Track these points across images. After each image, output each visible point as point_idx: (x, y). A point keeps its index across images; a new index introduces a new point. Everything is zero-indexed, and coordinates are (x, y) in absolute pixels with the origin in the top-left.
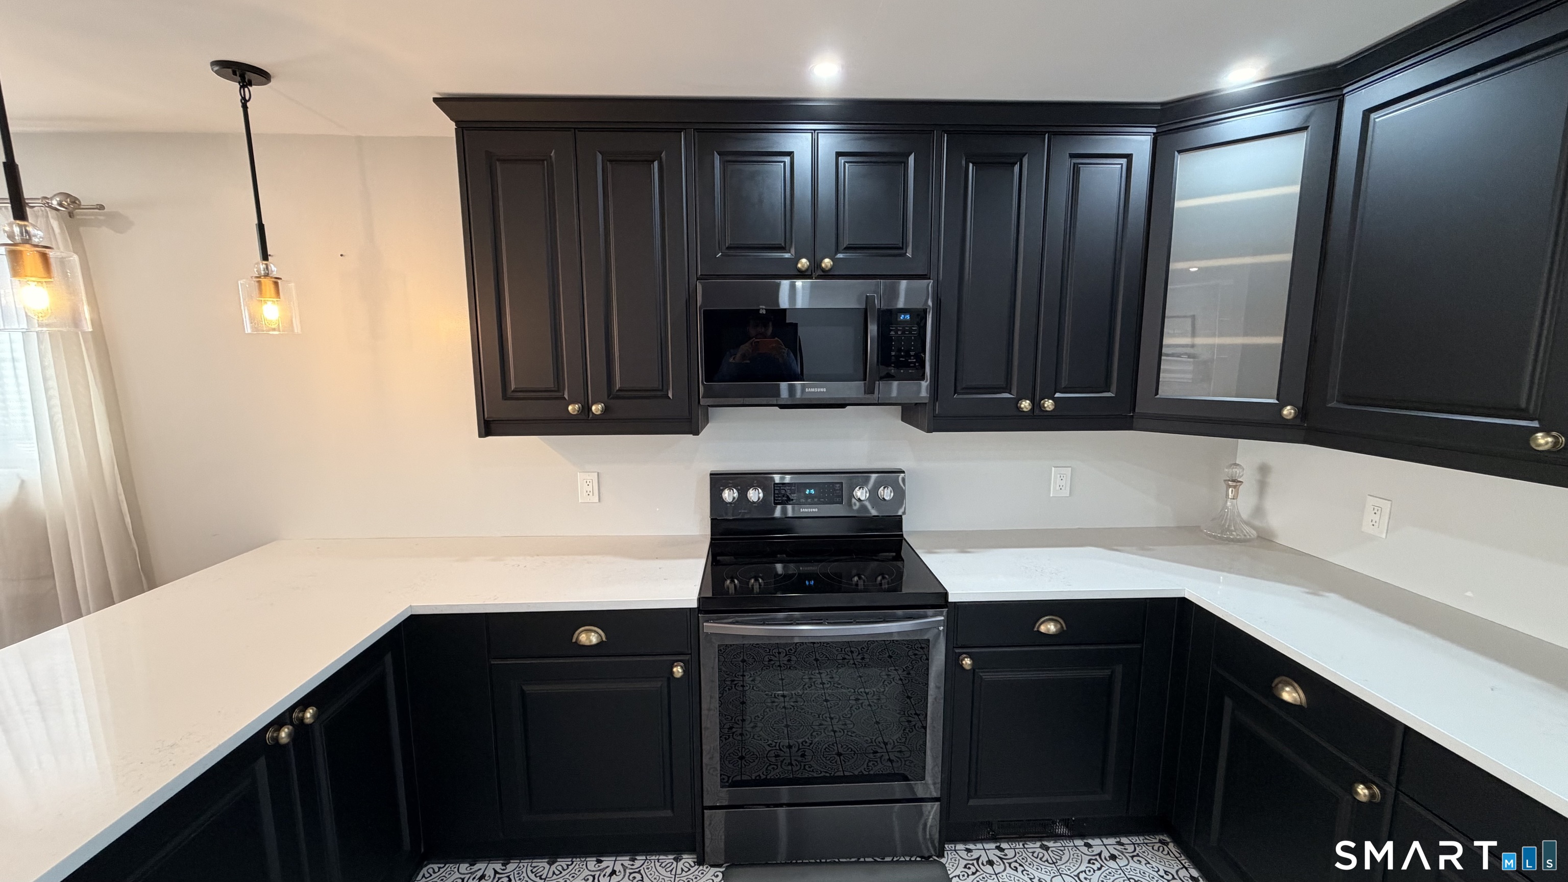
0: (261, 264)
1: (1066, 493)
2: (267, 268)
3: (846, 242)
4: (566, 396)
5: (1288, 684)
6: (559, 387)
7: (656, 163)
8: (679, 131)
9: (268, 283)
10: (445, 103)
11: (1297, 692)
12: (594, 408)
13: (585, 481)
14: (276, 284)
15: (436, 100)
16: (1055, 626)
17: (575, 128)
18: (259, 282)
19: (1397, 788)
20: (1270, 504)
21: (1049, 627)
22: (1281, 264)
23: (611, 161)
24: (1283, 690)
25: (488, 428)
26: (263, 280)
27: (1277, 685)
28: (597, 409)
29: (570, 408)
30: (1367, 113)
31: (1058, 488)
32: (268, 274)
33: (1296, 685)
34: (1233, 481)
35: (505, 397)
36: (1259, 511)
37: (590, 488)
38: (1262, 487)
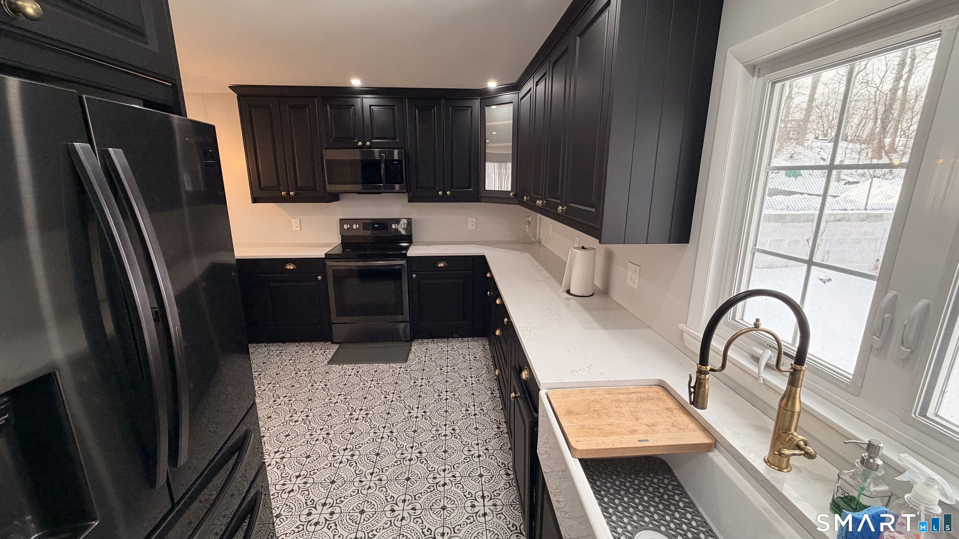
3: (375, 137)
4: (281, 189)
6: (279, 186)
10: (233, 88)
12: (291, 193)
13: (295, 224)
15: (229, 87)
23: (292, 108)
25: (255, 200)
28: (292, 193)
29: (283, 193)
34: (528, 222)
35: (260, 189)
37: (297, 225)
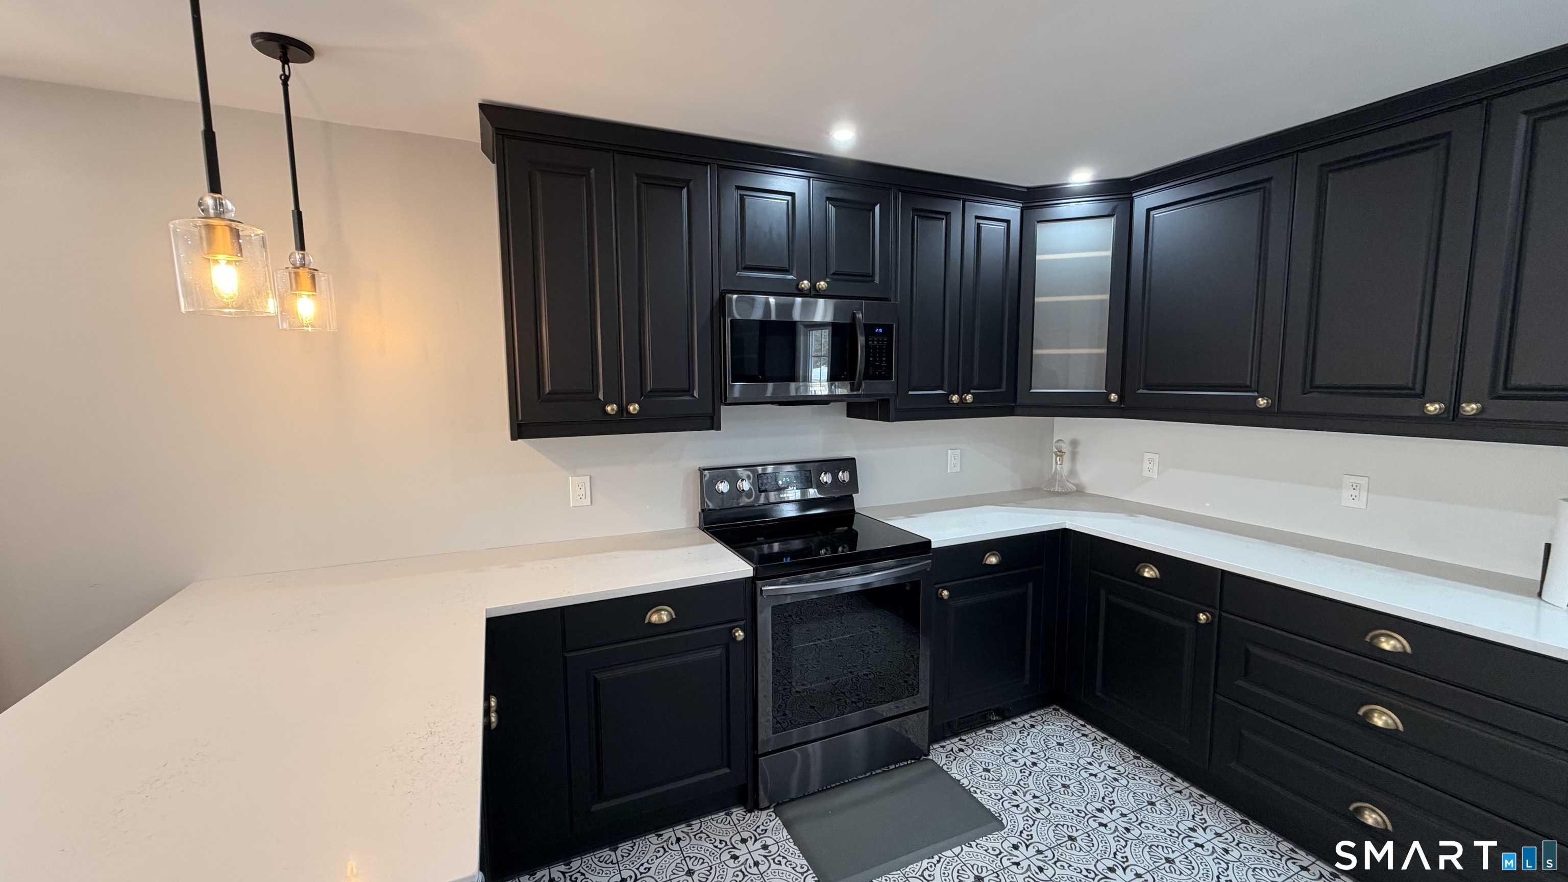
0: (297, 254)
1: (958, 469)
2: (304, 258)
5: (1146, 567)
7: (685, 191)
8: (706, 164)
9: (304, 274)
11: (1153, 570)
14: (313, 277)
16: (996, 558)
17: (614, 150)
18: (296, 274)
19: (1220, 610)
20: (1079, 467)
21: (993, 560)
22: (1102, 301)
24: (1144, 572)
26: (301, 270)
27: (1139, 570)
30: (1149, 211)
31: (952, 466)
32: (304, 264)
33: (1152, 566)
36: (1073, 472)
38: (1074, 456)
